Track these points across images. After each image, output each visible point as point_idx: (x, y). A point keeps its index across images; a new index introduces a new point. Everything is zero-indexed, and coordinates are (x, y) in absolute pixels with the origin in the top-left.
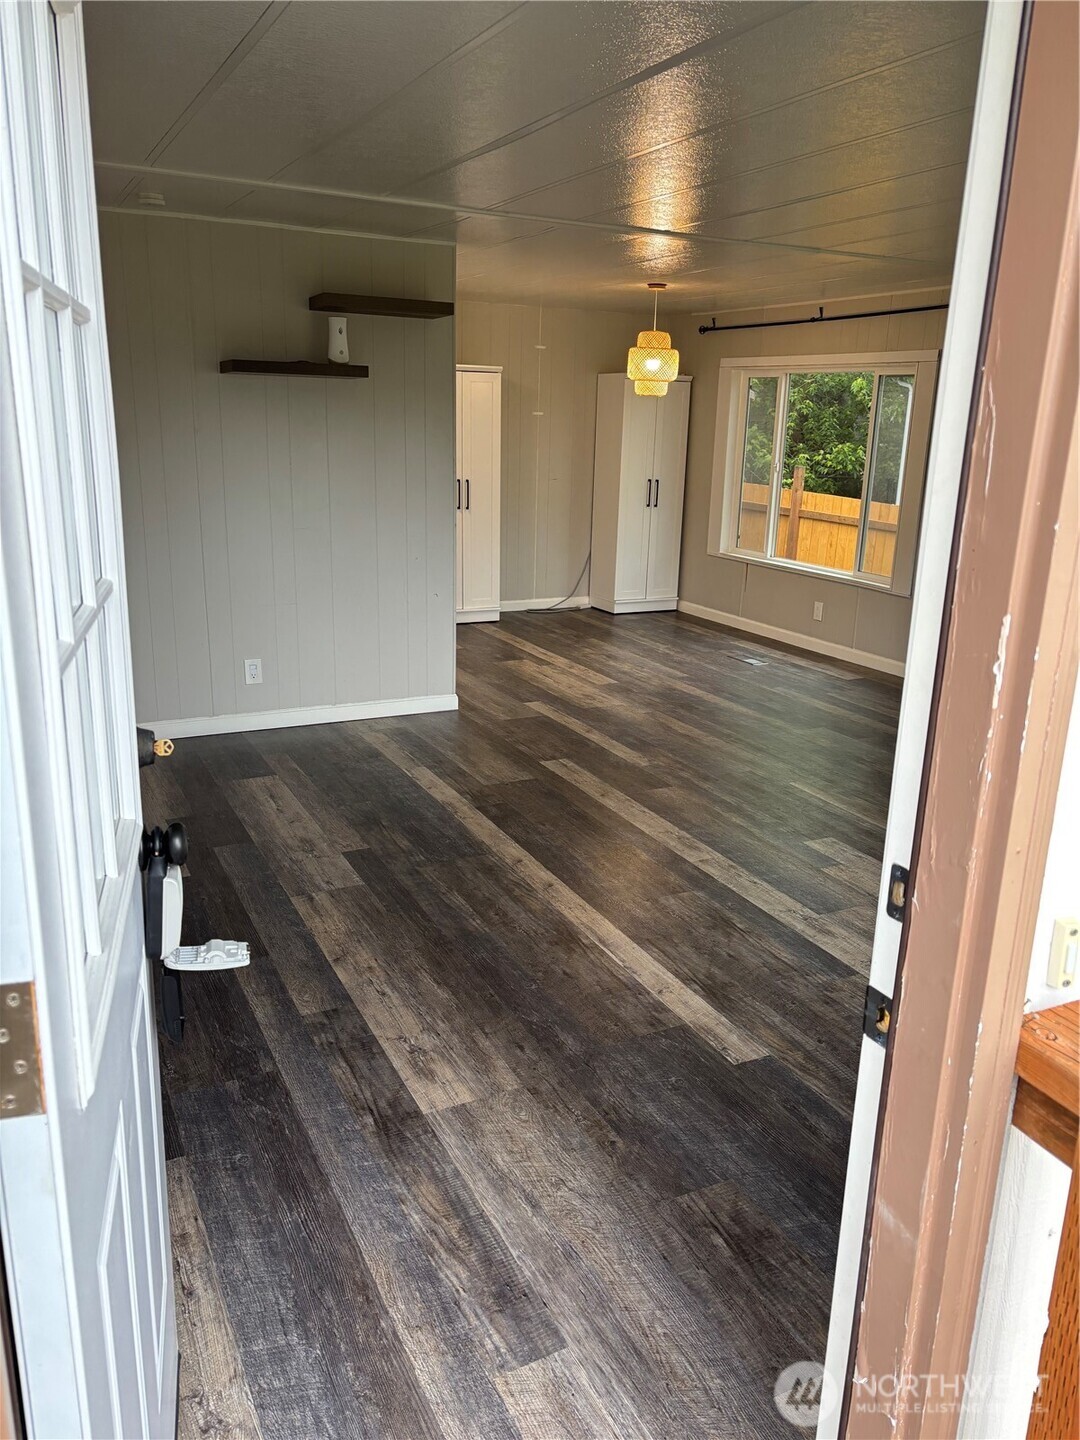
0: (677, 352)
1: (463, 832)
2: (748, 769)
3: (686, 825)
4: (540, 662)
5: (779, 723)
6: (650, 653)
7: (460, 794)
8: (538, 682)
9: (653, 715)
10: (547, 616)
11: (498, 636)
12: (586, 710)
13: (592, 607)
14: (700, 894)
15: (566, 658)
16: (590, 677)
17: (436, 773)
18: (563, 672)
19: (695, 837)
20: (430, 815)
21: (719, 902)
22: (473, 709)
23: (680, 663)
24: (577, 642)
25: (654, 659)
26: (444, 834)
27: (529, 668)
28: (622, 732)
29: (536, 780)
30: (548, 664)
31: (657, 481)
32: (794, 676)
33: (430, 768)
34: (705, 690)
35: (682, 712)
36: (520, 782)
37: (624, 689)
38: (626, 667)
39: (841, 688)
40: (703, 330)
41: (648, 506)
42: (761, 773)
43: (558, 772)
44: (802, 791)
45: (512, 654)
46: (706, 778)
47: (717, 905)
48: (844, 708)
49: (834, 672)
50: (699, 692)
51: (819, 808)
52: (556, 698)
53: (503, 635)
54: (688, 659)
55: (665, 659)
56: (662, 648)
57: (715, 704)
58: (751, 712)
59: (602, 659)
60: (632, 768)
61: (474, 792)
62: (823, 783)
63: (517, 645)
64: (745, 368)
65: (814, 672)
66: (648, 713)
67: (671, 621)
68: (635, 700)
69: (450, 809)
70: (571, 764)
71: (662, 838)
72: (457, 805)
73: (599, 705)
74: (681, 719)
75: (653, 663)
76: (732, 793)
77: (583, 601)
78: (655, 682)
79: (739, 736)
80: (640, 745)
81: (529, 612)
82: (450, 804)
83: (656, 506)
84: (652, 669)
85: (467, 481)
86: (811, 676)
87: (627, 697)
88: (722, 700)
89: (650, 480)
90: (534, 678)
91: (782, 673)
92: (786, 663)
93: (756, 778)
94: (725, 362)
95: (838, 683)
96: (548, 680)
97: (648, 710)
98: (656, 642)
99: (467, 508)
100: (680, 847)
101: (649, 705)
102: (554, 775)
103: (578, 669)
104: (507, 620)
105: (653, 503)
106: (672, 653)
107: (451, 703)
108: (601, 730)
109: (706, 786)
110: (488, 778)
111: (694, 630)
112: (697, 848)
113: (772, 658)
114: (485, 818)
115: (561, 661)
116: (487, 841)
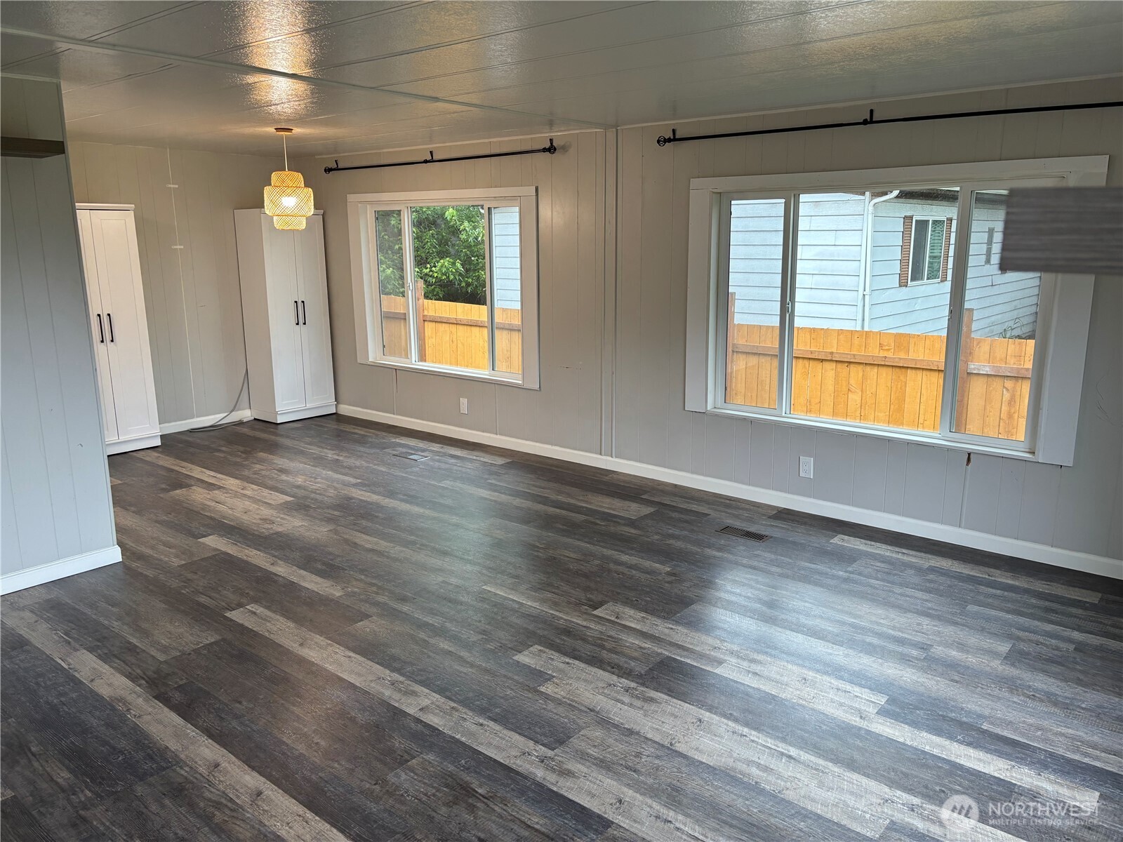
0: (310, 189)
1: (141, 740)
2: (440, 579)
3: (396, 665)
4: (210, 486)
5: (455, 519)
6: (319, 461)
7: (133, 681)
8: (210, 511)
9: (336, 532)
10: (212, 433)
11: (161, 463)
12: (266, 538)
13: (255, 419)
14: (431, 757)
15: (236, 478)
16: (265, 497)
17: (100, 657)
18: (236, 495)
19: (408, 678)
20: (95, 722)
21: (453, 763)
22: (140, 557)
23: (350, 468)
24: (246, 459)
25: (325, 467)
26: (114, 748)
27: (198, 495)
28: (310, 558)
29: (224, 640)
30: (220, 488)
31: (303, 302)
32: (455, 468)
33: (91, 650)
34: (378, 494)
35: (364, 523)
36: (205, 647)
37: (301, 505)
38: (300, 480)
39: (497, 474)
40: (328, 170)
41: (298, 324)
42: (453, 580)
43: (247, 624)
44: (496, 594)
45: (180, 482)
46: (404, 599)
47: (451, 768)
48: (506, 494)
49: (487, 459)
50: (374, 498)
51: (515, 611)
52: (233, 528)
53: (167, 462)
54: (358, 463)
55: (336, 465)
56: (330, 455)
57: (394, 508)
58: (427, 512)
59: (274, 474)
60: (326, 601)
61: (150, 673)
62: (510, 581)
63: (184, 471)
64: (371, 203)
65: (471, 460)
66: (331, 530)
67: (332, 425)
68: (315, 518)
69: (120, 707)
70: (260, 610)
71: (375, 688)
72: (130, 698)
73: (280, 529)
74: (364, 531)
75: (324, 472)
76: (432, 612)
77: (246, 414)
78: (331, 492)
79: (424, 541)
80: (330, 570)
81: (192, 431)
82: (121, 700)
83: (305, 324)
84: (326, 479)
85: (109, 315)
86: (469, 465)
87: (307, 515)
88: (398, 503)
89: (296, 302)
90: (205, 507)
91: (443, 466)
92: (445, 455)
93: (450, 587)
94: (351, 198)
95: (493, 469)
96: (220, 507)
97: (331, 527)
98: (323, 448)
99: (112, 341)
100: (396, 696)
101: (330, 520)
102: (243, 629)
103: (252, 490)
104: (170, 443)
105: (301, 321)
106: (341, 458)
107: (113, 555)
108: (286, 559)
109: (405, 608)
110: (164, 649)
111: (356, 431)
112: (414, 693)
113: (432, 451)
114: (166, 709)
115: (231, 483)
116: (173, 745)
